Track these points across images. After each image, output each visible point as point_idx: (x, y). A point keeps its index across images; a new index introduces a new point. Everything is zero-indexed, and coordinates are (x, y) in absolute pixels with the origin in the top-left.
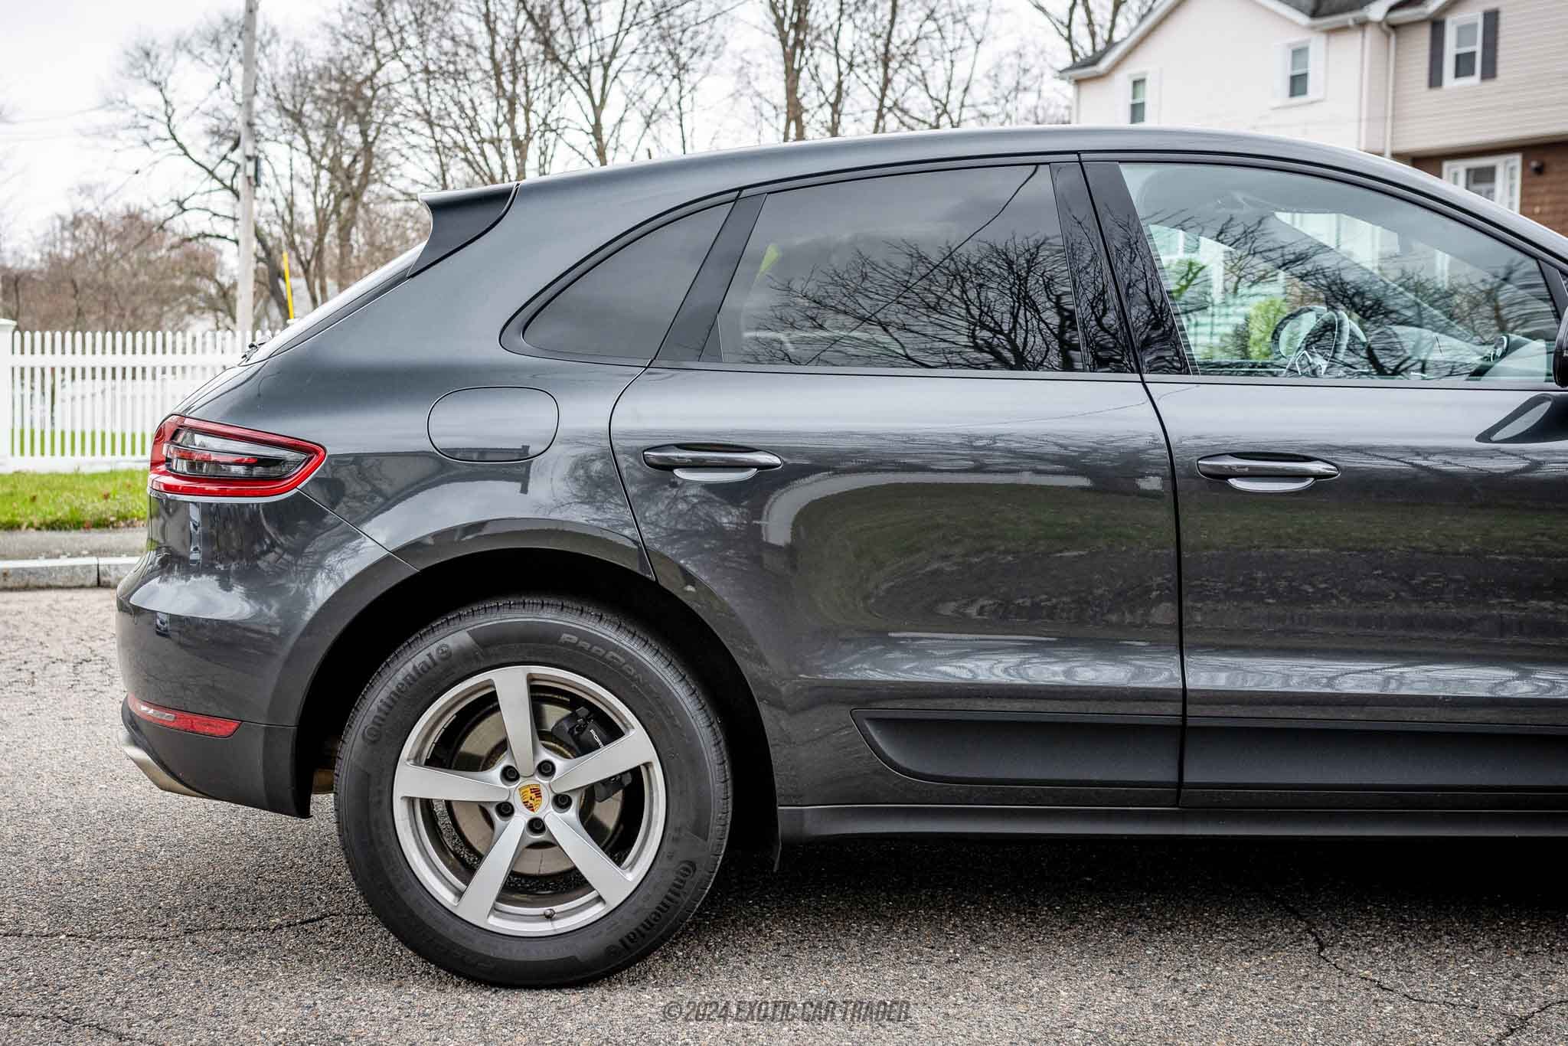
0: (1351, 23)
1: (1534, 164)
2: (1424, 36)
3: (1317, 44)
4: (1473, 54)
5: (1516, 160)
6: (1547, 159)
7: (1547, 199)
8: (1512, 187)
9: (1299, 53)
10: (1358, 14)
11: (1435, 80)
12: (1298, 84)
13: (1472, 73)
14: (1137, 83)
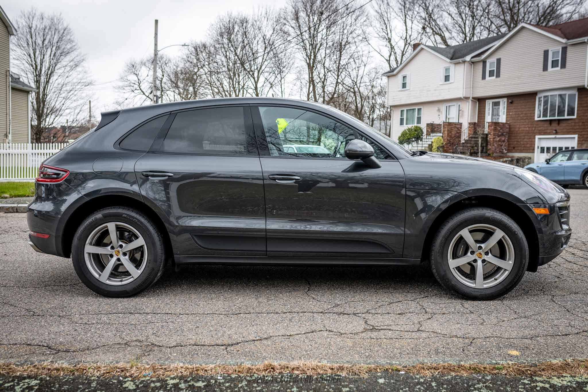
0: (461, 61)
1: (510, 101)
2: (481, 65)
3: (452, 67)
4: (494, 70)
5: (505, 100)
6: (513, 100)
7: (514, 110)
8: (504, 107)
9: (447, 70)
10: (463, 59)
11: (484, 78)
12: (447, 78)
13: (493, 76)
14: (404, 77)
